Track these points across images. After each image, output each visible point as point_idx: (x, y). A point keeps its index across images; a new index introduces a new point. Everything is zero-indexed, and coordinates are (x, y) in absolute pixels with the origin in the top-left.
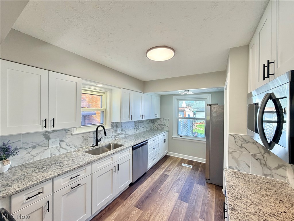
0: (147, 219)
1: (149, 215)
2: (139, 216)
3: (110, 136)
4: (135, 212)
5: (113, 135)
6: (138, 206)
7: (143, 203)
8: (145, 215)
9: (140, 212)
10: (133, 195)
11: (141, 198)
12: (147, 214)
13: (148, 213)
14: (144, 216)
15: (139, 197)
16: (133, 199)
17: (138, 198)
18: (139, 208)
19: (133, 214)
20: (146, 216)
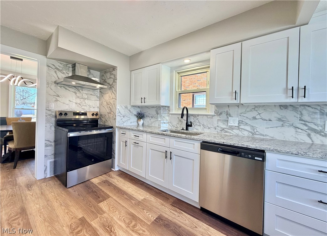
0: (135, 228)
1: (141, 232)
2: (143, 220)
3: (212, 126)
4: (150, 215)
5: (218, 126)
6: (159, 219)
7: (164, 226)
8: (142, 227)
9: (149, 221)
10: (182, 213)
11: (175, 224)
12: (143, 229)
13: (145, 232)
14: (141, 225)
15: (177, 222)
16: (173, 214)
17: (174, 220)
18: (155, 220)
19: (148, 213)
20: (140, 228)
